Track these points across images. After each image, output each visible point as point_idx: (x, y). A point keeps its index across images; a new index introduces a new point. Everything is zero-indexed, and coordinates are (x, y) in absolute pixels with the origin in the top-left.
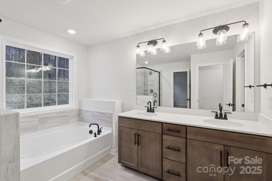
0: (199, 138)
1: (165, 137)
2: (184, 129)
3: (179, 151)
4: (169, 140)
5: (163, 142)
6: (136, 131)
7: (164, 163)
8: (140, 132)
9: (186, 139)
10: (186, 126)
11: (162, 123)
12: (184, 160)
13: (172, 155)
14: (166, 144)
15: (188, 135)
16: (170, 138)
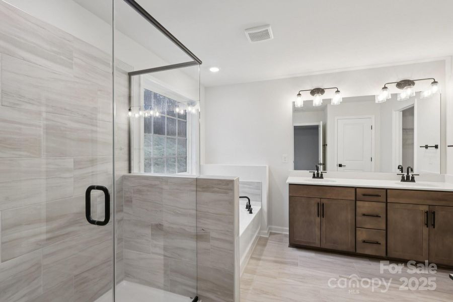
0: (402, 201)
1: (359, 203)
2: (383, 193)
3: (377, 216)
4: (365, 207)
5: (357, 209)
6: (319, 200)
7: (358, 233)
8: (324, 201)
9: (387, 203)
10: (386, 190)
11: (356, 188)
12: (384, 227)
13: (369, 223)
14: (360, 211)
15: (388, 199)
16: (367, 204)
